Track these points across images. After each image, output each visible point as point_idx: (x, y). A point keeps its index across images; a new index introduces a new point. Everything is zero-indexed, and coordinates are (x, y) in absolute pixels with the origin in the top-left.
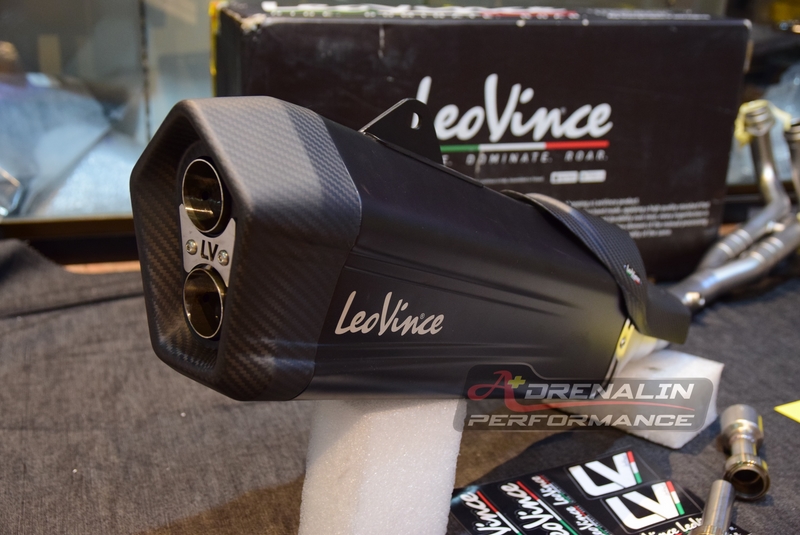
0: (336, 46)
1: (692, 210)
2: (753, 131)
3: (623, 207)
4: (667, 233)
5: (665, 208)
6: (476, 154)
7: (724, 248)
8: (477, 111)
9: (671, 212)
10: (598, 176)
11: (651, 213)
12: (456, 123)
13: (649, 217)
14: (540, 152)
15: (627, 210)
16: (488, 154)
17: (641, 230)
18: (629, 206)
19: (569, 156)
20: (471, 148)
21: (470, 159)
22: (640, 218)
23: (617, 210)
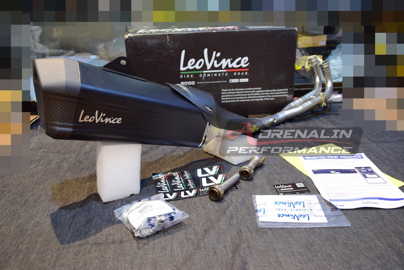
0: (153, 42)
1: (281, 92)
2: (311, 65)
3: (256, 90)
4: (274, 99)
5: (271, 91)
6: (203, 74)
7: (292, 104)
8: (202, 60)
9: (274, 92)
10: (246, 80)
11: (267, 92)
12: (195, 64)
13: (266, 94)
14: (225, 73)
15: (257, 91)
16: (206, 74)
17: (263, 98)
18: (258, 90)
19: (235, 74)
20: (201, 72)
21: (201, 76)
22: (263, 94)
23: (254, 91)
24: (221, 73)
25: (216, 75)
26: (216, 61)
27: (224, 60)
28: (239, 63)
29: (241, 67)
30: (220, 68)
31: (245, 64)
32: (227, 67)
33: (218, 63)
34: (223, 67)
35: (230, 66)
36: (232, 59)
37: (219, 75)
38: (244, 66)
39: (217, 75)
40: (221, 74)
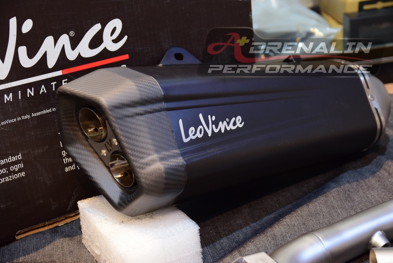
24: (47, 82)
25: (31, 92)
26: (23, 50)
27: (49, 40)
28: (96, 41)
29: (106, 54)
30: (42, 67)
31: (115, 41)
32: (62, 61)
33: (31, 55)
34: (51, 63)
35: (71, 55)
36: (72, 33)
37: (43, 89)
38: (114, 47)
39: (37, 91)
40: (49, 87)
